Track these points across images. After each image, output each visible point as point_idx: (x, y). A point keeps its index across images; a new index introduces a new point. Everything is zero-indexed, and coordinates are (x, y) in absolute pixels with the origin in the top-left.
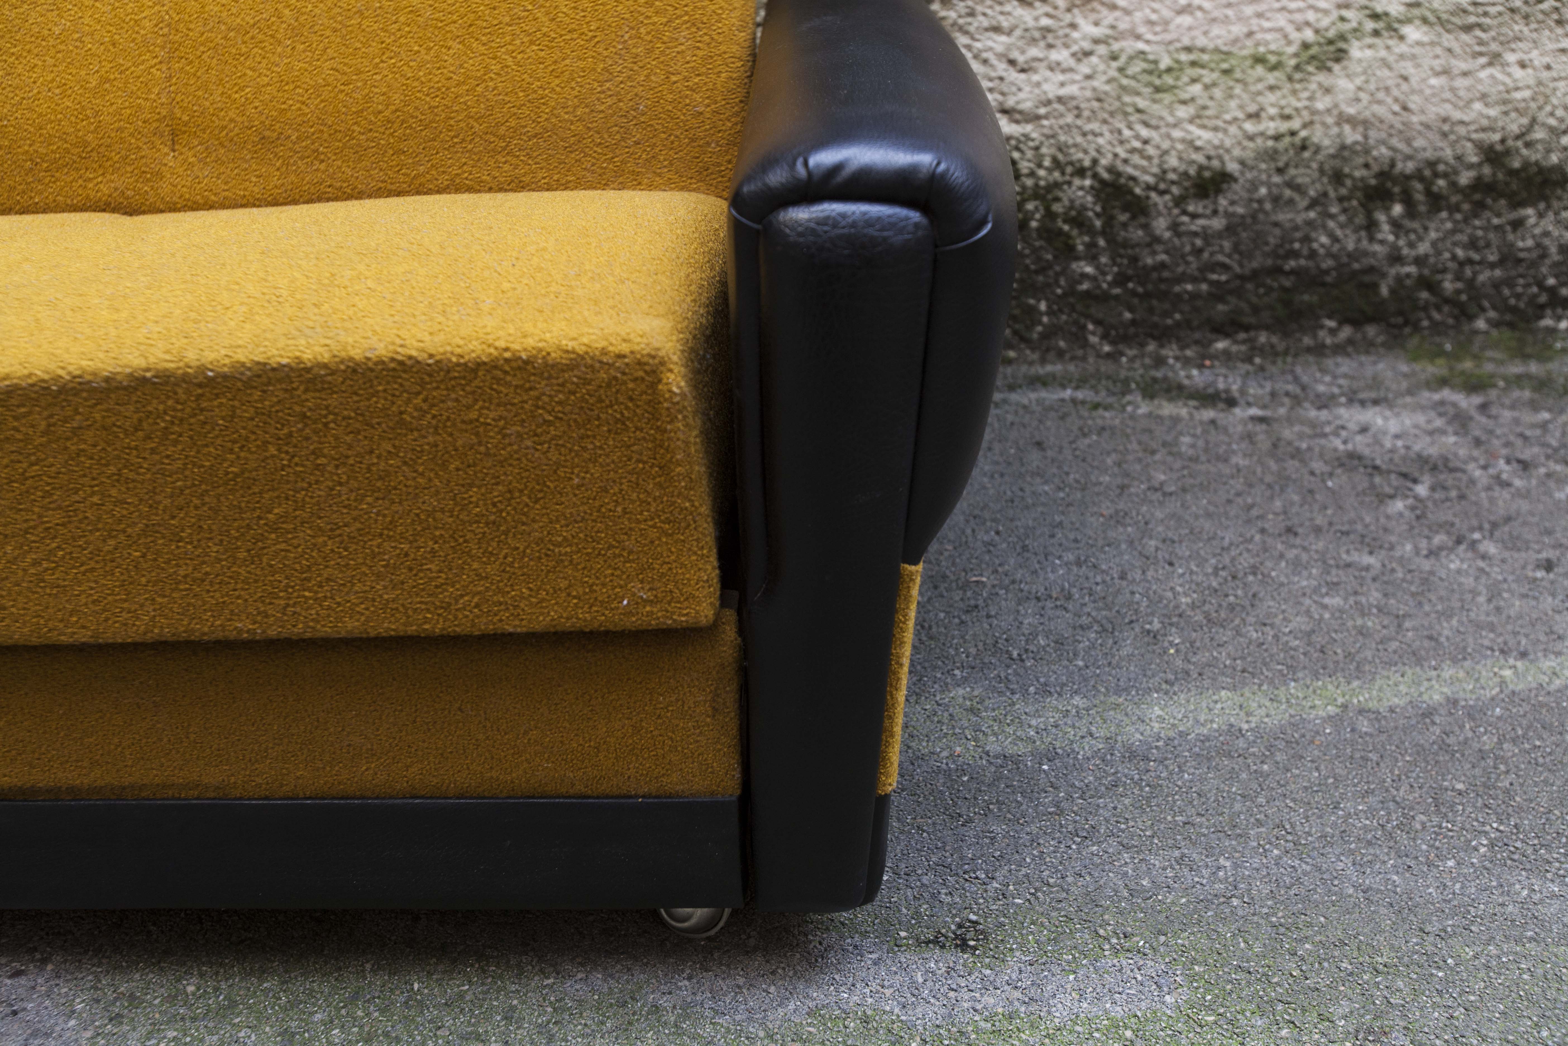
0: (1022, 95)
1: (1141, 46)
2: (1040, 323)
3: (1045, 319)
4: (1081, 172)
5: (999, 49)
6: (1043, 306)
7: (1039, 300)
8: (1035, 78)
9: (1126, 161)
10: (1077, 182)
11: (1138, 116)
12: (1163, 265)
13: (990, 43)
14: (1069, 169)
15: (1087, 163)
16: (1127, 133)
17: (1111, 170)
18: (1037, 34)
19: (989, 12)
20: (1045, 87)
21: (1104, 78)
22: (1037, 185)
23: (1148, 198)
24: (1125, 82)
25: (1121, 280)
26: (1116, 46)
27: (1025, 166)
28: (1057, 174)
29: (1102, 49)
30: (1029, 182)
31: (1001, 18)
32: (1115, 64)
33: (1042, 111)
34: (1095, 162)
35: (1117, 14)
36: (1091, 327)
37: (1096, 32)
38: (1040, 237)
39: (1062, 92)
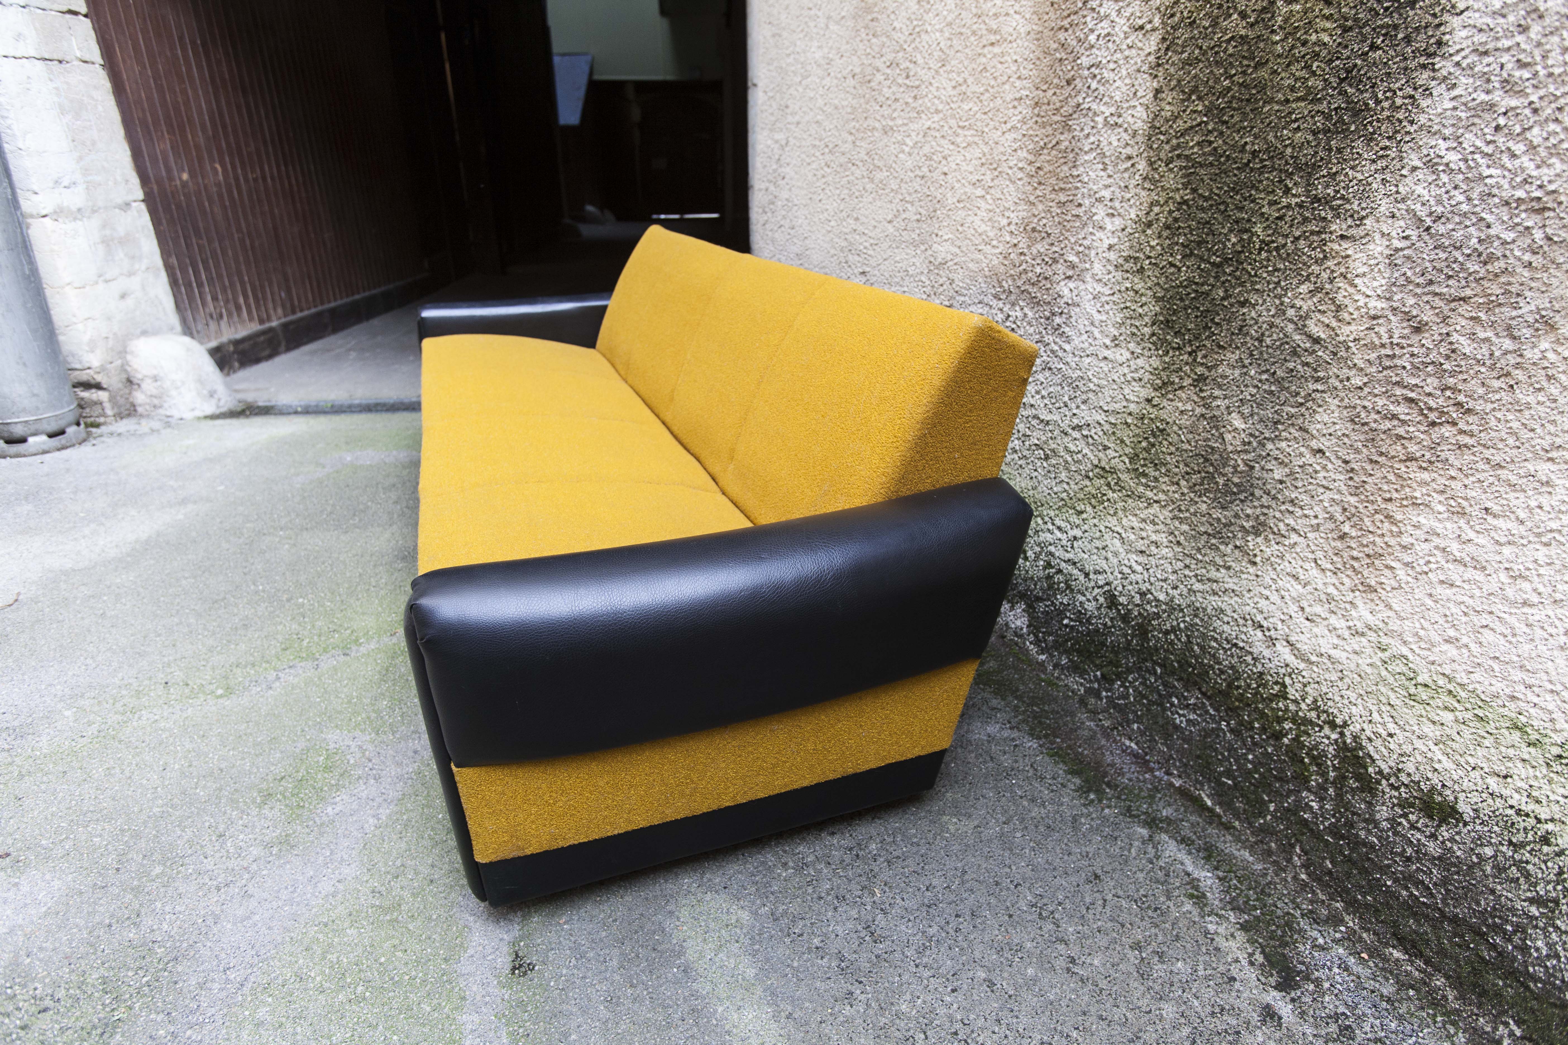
0: (1302, 637)
1: (1405, 651)
2: (1264, 817)
3: (1269, 817)
4: (1333, 725)
5: (1294, 594)
6: (1272, 807)
7: (1271, 801)
8: (1315, 630)
9: (1370, 739)
10: (1327, 730)
11: (1388, 708)
12: (1372, 846)
13: (1288, 586)
14: (1324, 717)
15: (1339, 721)
16: (1376, 716)
17: (1355, 738)
18: (1323, 597)
19: (1293, 561)
20: (1321, 641)
21: (1369, 661)
22: (1297, 712)
23: (1378, 782)
24: (1384, 673)
25: (1333, 830)
26: (1385, 640)
27: (1292, 693)
28: (1313, 714)
29: (1372, 636)
30: (1292, 707)
31: (1300, 570)
32: (1380, 654)
33: (1314, 658)
34: (1345, 724)
35: (1391, 613)
36: (1298, 850)
37: (1371, 619)
38: (1287, 754)
39: (1332, 652)
